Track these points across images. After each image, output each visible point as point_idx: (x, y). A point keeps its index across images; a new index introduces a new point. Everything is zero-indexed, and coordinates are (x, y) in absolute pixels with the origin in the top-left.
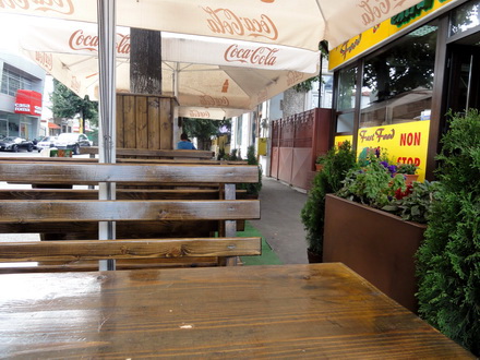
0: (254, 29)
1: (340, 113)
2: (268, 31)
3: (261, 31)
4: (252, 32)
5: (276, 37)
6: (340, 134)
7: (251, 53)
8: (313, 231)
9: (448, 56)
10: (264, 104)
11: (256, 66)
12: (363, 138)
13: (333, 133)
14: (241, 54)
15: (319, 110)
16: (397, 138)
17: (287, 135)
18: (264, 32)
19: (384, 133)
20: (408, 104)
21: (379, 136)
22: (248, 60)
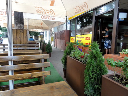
0: (49, 13)
1: (72, 31)
2: (52, 13)
3: (50, 13)
4: (48, 13)
5: (54, 15)
6: (72, 36)
7: (48, 17)
8: (64, 64)
9: (95, 19)
10: (53, 29)
11: (50, 20)
12: (77, 38)
13: (70, 36)
14: (46, 17)
15: (66, 30)
16: (85, 38)
17: (59, 36)
18: (51, 13)
19: (82, 37)
20: (88, 29)
21: (81, 37)
22: (48, 18)
